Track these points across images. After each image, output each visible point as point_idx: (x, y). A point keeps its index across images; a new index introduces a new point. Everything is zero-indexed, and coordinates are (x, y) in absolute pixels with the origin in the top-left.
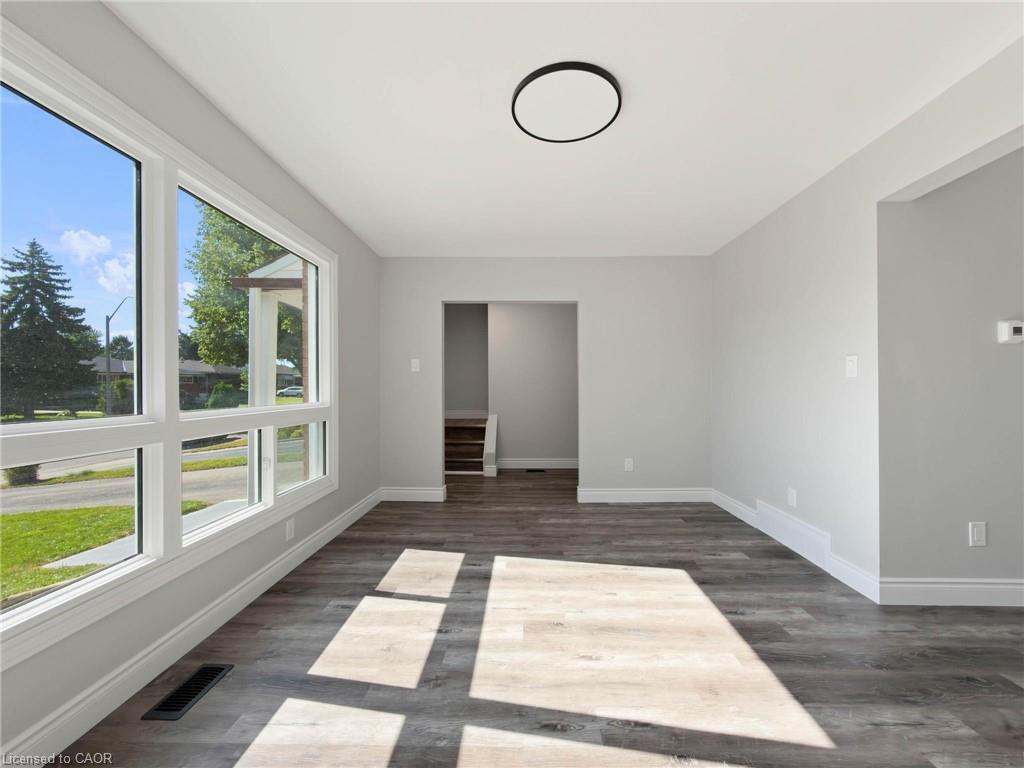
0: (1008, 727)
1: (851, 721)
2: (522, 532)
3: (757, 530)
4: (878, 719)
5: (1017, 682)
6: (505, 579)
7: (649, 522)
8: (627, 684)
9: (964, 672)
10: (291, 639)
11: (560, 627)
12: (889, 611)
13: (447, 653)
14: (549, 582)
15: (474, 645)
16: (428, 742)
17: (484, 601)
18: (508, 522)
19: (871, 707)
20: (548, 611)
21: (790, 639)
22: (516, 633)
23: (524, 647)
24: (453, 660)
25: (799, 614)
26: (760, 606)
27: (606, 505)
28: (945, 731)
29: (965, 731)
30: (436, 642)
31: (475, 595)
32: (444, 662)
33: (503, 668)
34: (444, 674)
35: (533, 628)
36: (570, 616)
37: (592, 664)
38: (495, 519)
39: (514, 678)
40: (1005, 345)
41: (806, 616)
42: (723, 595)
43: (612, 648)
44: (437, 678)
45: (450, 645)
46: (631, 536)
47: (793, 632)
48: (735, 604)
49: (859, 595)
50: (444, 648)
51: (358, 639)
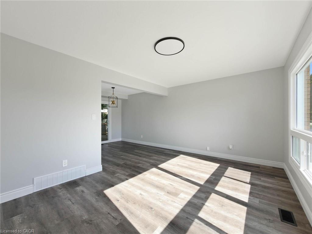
13: (204, 197)
15: (195, 196)
17: (183, 210)
22: (182, 195)
23: (183, 191)
24: (203, 195)
30: (206, 201)
31: (185, 215)
32: (205, 196)
34: (206, 193)
44: (208, 193)
45: (202, 199)
50: (204, 199)
51: (235, 214)
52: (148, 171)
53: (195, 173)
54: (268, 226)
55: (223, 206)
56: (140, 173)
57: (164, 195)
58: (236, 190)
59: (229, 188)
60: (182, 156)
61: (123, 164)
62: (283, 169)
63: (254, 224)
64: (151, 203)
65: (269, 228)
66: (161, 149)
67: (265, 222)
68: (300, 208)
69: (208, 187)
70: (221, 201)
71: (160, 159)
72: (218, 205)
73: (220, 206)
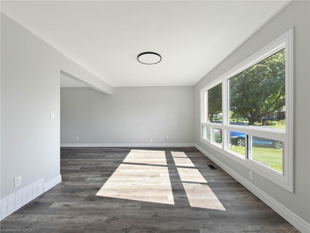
6: (167, 190)
17: (171, 182)
20: (153, 180)
22: (162, 175)
23: (160, 173)
24: (173, 171)
31: (175, 184)
32: (175, 170)
35: (158, 176)
44: (174, 168)
51: (195, 173)
52: (118, 168)
53: (155, 160)
54: (210, 173)
56: (114, 171)
57: (150, 178)
58: (185, 163)
59: (181, 163)
60: (132, 150)
61: (80, 169)
62: (194, 147)
63: (205, 174)
64: (147, 186)
66: (106, 148)
67: (207, 172)
68: (213, 162)
69: (171, 166)
71: (116, 156)
73: (186, 172)
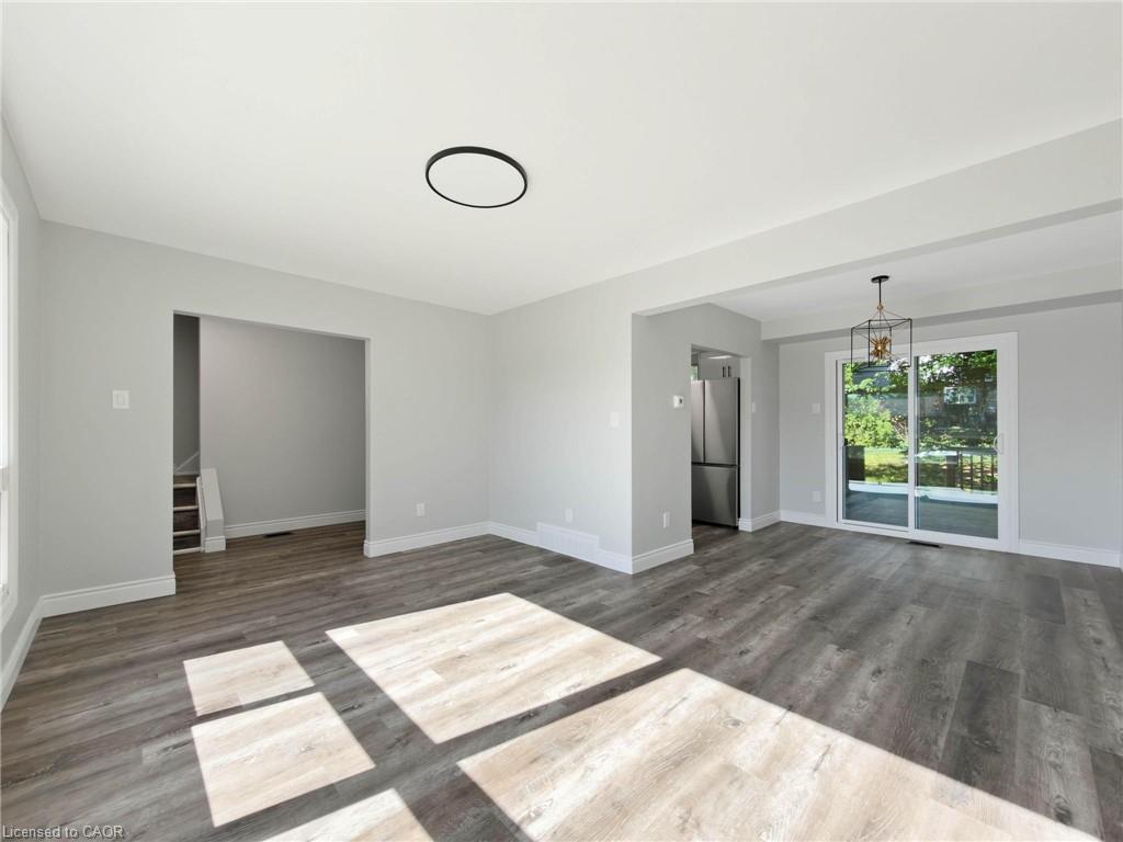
0: (710, 611)
1: (661, 635)
2: (337, 599)
3: (537, 548)
4: (671, 629)
5: (701, 591)
7: (455, 560)
8: (548, 670)
9: (684, 595)
10: (139, 811)
11: (464, 659)
12: (637, 577)
13: (383, 720)
14: (417, 630)
16: (447, 779)
18: (307, 594)
19: (665, 625)
20: (442, 651)
21: (608, 608)
25: (602, 593)
26: (580, 595)
27: (400, 554)
28: (694, 623)
29: (700, 619)
32: (389, 727)
33: (451, 704)
34: (402, 734)
35: (440, 667)
36: (463, 648)
37: (514, 670)
38: (284, 595)
39: (465, 706)
40: (677, 409)
41: (606, 592)
42: (553, 597)
43: (517, 654)
44: (398, 740)
45: (378, 713)
46: (452, 574)
47: (606, 603)
48: (565, 599)
49: (619, 572)
50: (375, 718)
51: (253, 760)
55: (309, 749)
65: (128, 810)
70: (330, 754)
72: (322, 738)
73: (314, 743)
